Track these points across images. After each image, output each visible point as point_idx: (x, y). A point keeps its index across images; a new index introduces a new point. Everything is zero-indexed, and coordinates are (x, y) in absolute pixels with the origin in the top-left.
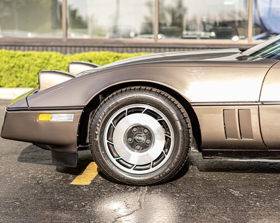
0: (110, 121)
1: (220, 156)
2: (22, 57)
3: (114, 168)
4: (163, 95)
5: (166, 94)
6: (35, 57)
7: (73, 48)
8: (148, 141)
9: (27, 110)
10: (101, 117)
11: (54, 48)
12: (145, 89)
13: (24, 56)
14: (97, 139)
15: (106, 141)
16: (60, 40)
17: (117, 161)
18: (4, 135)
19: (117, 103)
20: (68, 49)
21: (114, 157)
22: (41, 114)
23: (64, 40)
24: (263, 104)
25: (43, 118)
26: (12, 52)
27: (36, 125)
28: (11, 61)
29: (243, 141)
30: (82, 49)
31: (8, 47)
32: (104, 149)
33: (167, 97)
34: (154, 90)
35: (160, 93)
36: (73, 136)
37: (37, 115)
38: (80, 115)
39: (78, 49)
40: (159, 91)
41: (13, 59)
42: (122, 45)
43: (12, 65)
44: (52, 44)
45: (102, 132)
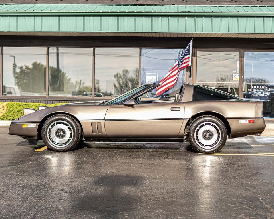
0: (50, 127)
1: (92, 141)
2: (25, 106)
3: (51, 145)
4: (69, 117)
5: (71, 117)
6: (32, 105)
7: (51, 101)
8: (64, 135)
9: (19, 123)
10: (46, 126)
11: (42, 101)
12: (62, 115)
13: (26, 105)
14: (45, 134)
15: (48, 135)
16: (45, 97)
17: (52, 142)
18: (10, 133)
19: (52, 120)
20: (49, 101)
21: (51, 140)
22: (24, 124)
23: (47, 97)
24: (106, 121)
25: (24, 126)
26: (20, 103)
27: (22, 129)
28: (19, 107)
29: (99, 135)
30: (56, 101)
31: (18, 101)
32: (47, 138)
33: (71, 118)
34: (66, 115)
35: (68, 117)
36: (35, 133)
37: (22, 125)
38: (38, 125)
39: (54, 101)
40: (68, 116)
41: (20, 106)
42: (76, 100)
43: (20, 109)
44: (41, 99)
45: (46, 131)
